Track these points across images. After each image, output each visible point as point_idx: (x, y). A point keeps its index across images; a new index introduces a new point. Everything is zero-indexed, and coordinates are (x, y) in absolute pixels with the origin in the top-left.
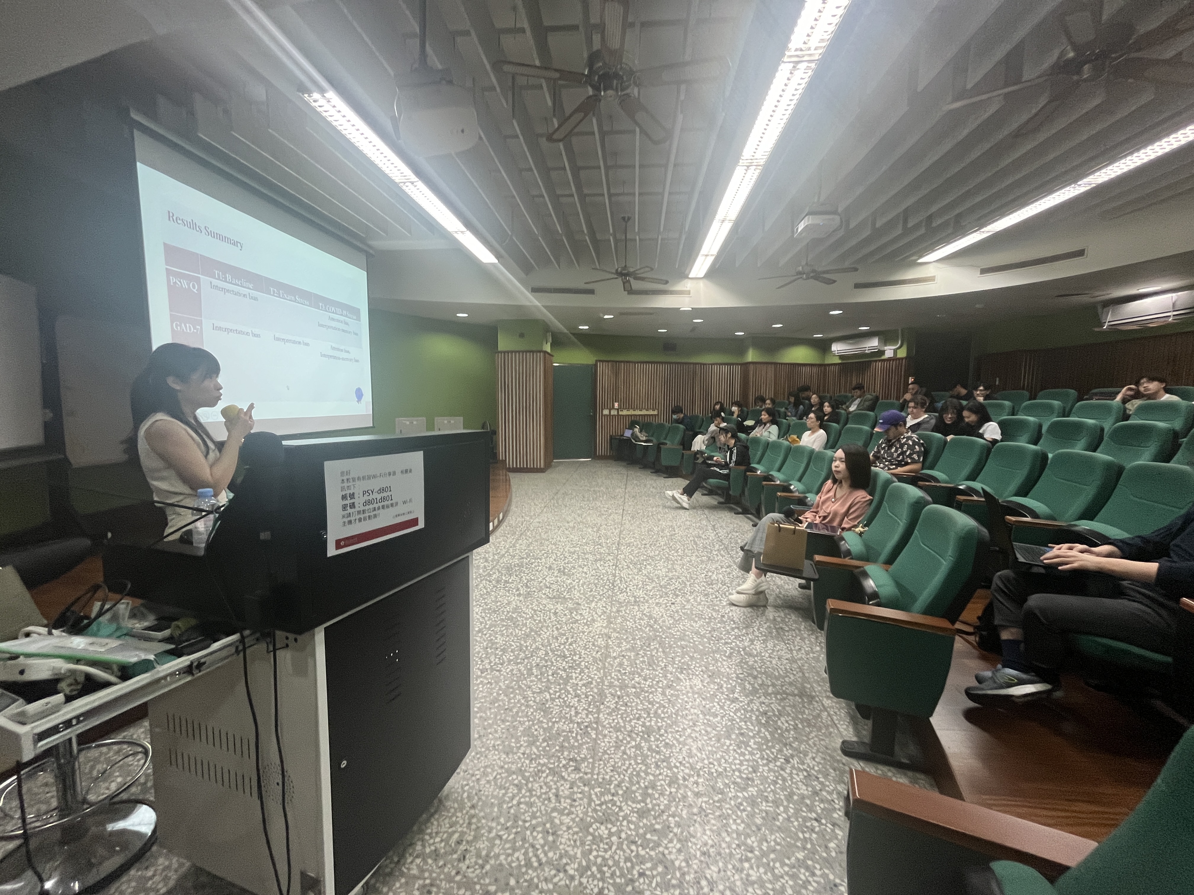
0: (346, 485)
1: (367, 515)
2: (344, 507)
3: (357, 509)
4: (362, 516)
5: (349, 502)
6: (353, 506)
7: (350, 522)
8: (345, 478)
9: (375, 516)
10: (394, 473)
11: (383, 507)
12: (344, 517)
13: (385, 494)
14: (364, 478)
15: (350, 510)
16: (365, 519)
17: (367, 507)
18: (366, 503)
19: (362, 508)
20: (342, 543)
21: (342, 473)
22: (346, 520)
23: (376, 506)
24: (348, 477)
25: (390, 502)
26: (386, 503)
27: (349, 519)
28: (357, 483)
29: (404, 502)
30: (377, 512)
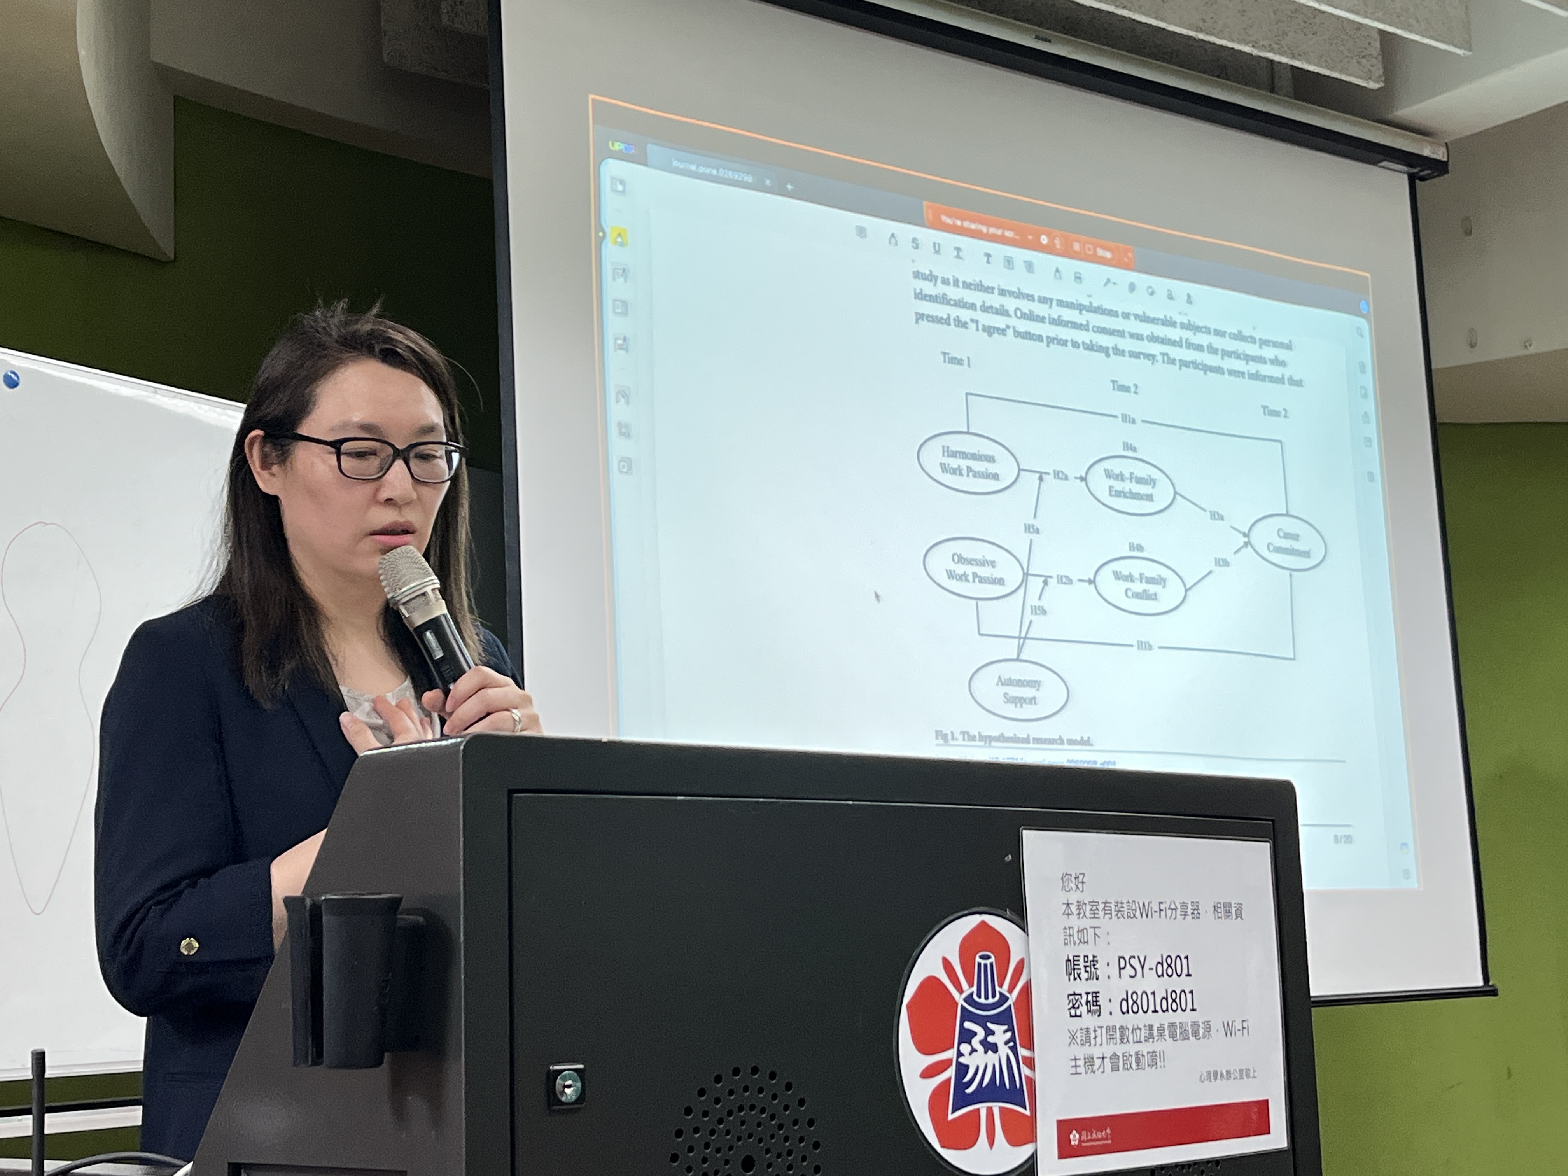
0: (1076, 923)
1: (1132, 1048)
2: (1074, 1005)
3: (1105, 1020)
4: (1120, 1049)
5: (1082, 987)
6: (1095, 1004)
7: (1091, 1063)
8: (1074, 897)
9: (1155, 1060)
10: (1196, 914)
11: (1173, 1032)
12: (1073, 1037)
13: (1177, 984)
14: (1118, 908)
15: (1088, 1021)
16: (1129, 1063)
17: (1131, 1020)
19: (1118, 1020)
20: (1074, 1138)
21: (1066, 880)
22: (1081, 1052)
23: (1155, 1021)
24: (1079, 895)
26: (1178, 1017)
27: (1087, 1050)
28: (1103, 921)
29: (1229, 1030)
30: (1157, 1046)
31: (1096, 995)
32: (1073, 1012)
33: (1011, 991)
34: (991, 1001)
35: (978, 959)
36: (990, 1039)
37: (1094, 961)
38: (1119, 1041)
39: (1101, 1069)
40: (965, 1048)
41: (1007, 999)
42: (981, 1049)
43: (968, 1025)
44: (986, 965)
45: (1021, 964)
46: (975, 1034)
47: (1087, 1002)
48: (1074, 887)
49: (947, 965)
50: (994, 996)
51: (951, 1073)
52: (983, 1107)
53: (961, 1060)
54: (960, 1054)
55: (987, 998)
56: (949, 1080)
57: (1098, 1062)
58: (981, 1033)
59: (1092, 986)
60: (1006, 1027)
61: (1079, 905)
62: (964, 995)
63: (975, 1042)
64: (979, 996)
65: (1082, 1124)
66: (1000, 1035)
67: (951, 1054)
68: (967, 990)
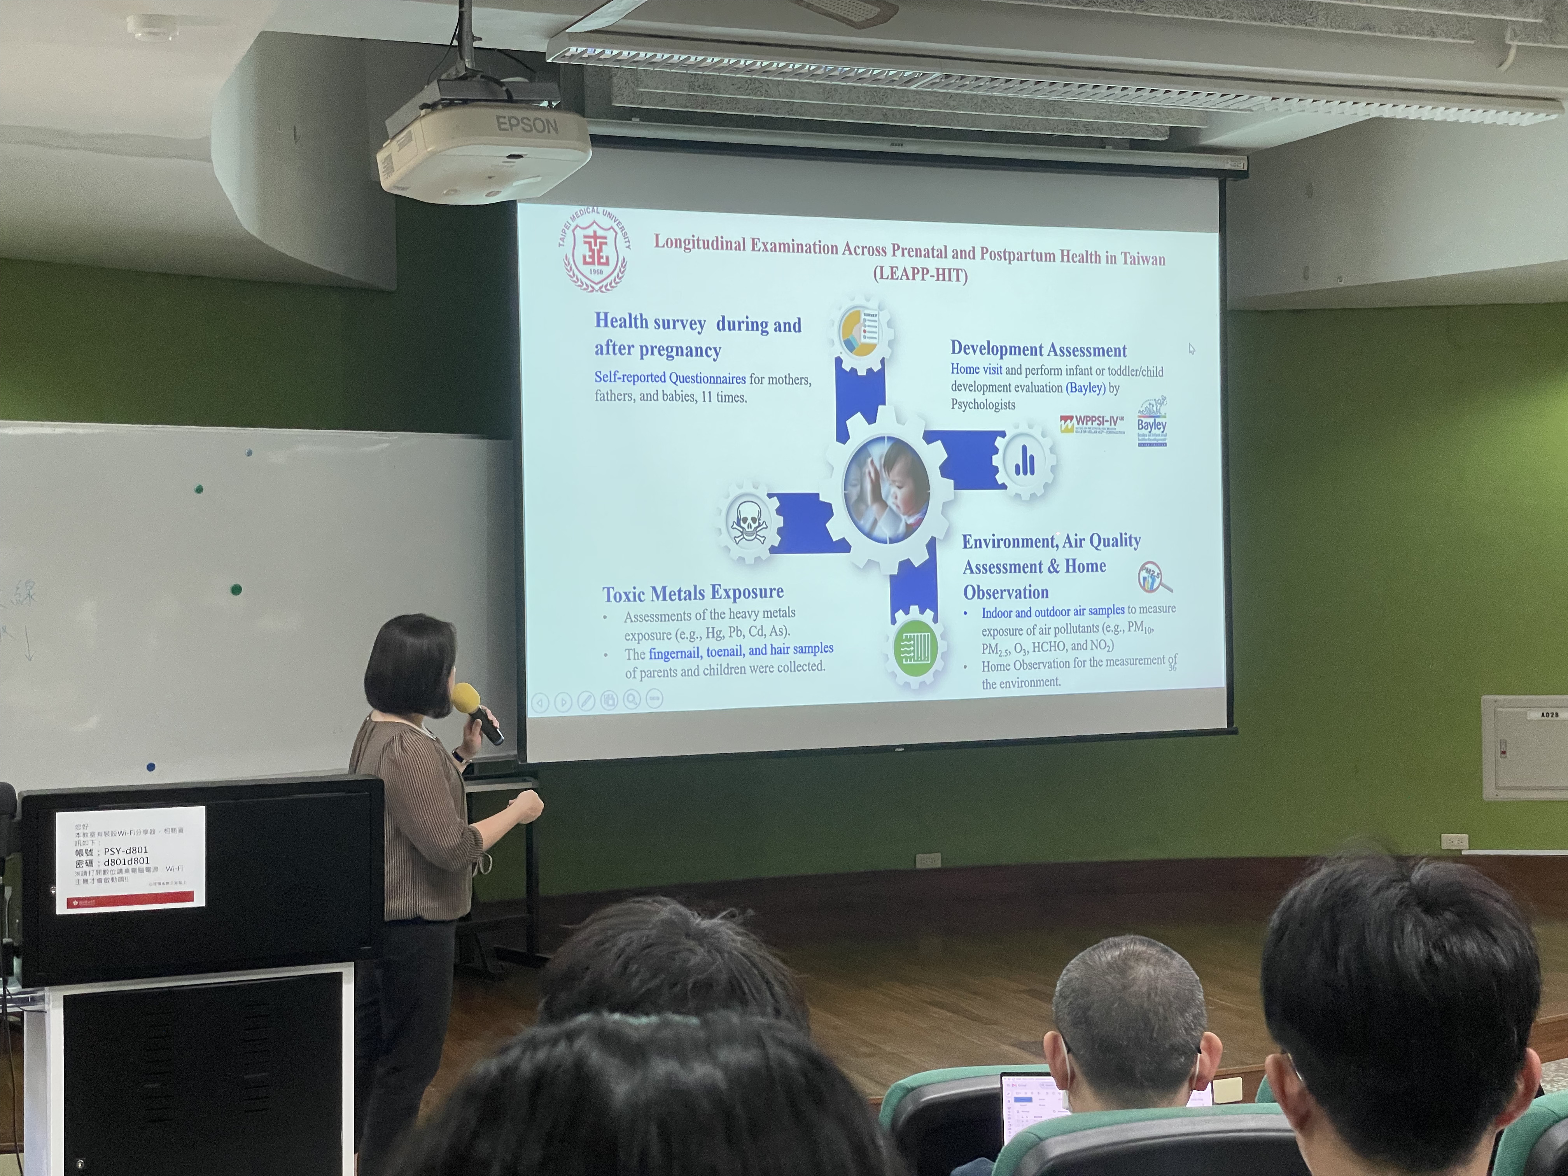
0: (81, 839)
1: (109, 876)
2: (79, 864)
3: (95, 867)
4: (103, 877)
5: (84, 858)
6: (90, 863)
7: (86, 881)
8: (81, 832)
9: (121, 879)
10: (153, 833)
11: (134, 870)
12: (78, 874)
13: (138, 855)
14: (106, 834)
15: (85, 868)
16: (106, 880)
17: (110, 868)
18: (108, 863)
19: (103, 868)
20: (76, 903)
21: (77, 827)
22: (81, 878)
23: (124, 868)
24: (85, 831)
25: (145, 866)
26: (139, 866)
27: (84, 877)
28: (98, 838)
29: (169, 869)
30: (124, 875)
31: (91, 861)
37: (91, 851)
38: (103, 874)
39: (92, 883)
47: (85, 863)
48: (83, 828)
57: (90, 881)
59: (90, 858)
61: (84, 834)
65: (78, 899)
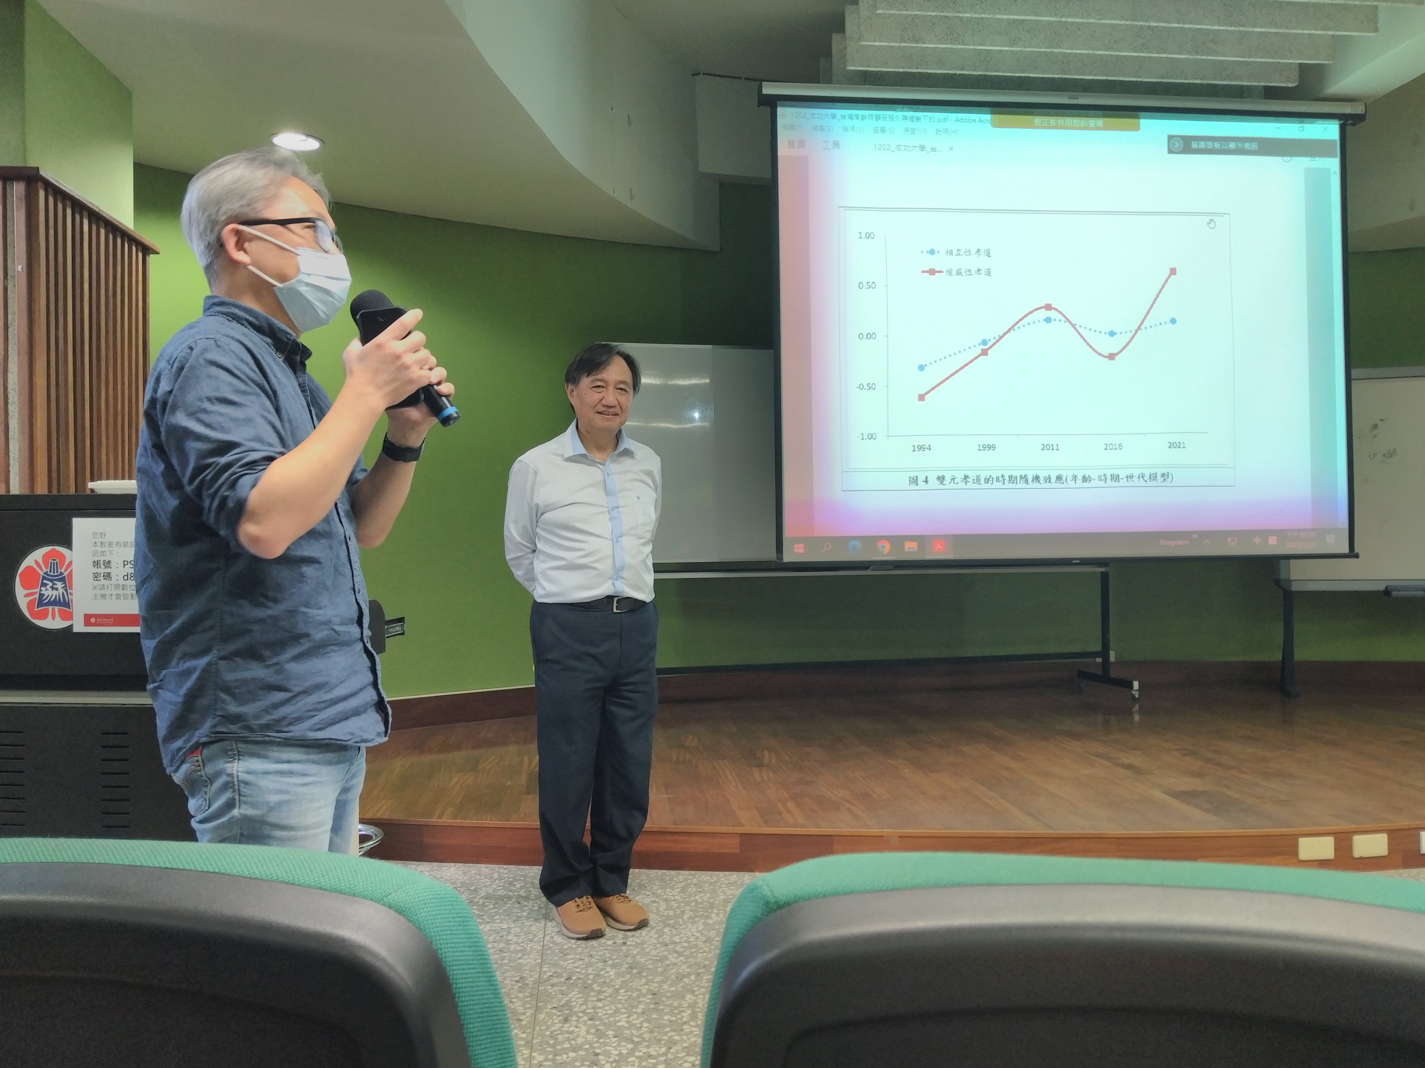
12: (95, 587)
14: (125, 544)
15: (103, 582)
19: (122, 582)
20: (93, 620)
21: (94, 536)
22: (100, 592)
24: (103, 540)
31: (109, 574)
32: (96, 579)
33: (65, 571)
34: (56, 574)
35: (50, 561)
36: (55, 586)
37: (109, 562)
38: (121, 589)
39: (110, 598)
40: (43, 589)
41: (63, 574)
42: (51, 589)
43: (45, 581)
44: (54, 563)
45: (70, 563)
46: (48, 584)
47: (104, 576)
48: (100, 537)
49: (37, 562)
50: (57, 572)
51: (37, 596)
52: (50, 608)
53: (41, 592)
54: (41, 590)
55: (54, 573)
56: (36, 598)
57: (108, 597)
58: (50, 584)
59: (108, 570)
60: (62, 583)
61: (102, 543)
62: (44, 572)
63: (48, 587)
64: (50, 572)
65: (96, 616)
66: (59, 585)
67: (38, 590)
68: (45, 570)
